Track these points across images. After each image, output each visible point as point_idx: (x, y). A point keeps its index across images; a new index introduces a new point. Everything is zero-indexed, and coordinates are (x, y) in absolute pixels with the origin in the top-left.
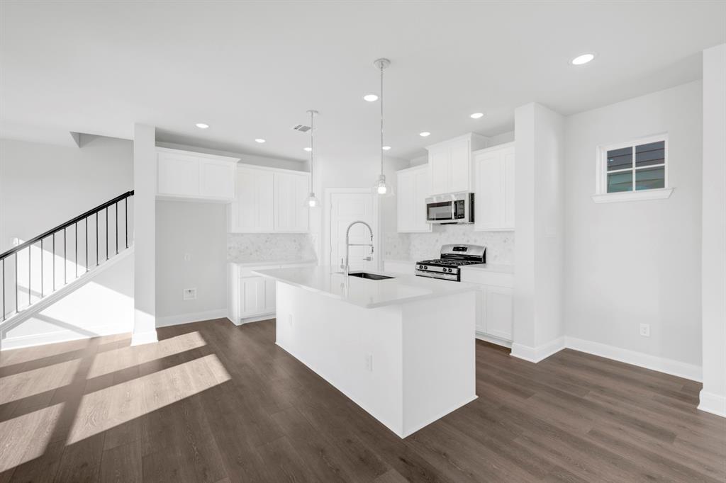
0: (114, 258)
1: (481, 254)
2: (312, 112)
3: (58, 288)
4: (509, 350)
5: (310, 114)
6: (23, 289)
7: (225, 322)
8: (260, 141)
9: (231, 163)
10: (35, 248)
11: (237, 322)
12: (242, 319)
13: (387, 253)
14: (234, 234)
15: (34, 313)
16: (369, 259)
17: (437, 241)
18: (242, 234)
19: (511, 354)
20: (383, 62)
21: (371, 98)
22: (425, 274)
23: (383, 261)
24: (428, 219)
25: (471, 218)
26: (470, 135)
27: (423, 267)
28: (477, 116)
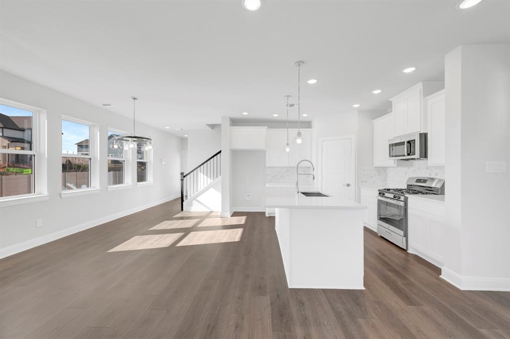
1: (439, 186)
2: (287, 96)
5: (286, 98)
8: (275, 115)
9: (263, 130)
11: (267, 215)
12: (269, 214)
13: (363, 182)
14: (269, 167)
15: (195, 198)
16: (348, 185)
17: (406, 174)
18: (274, 167)
19: (440, 276)
20: (300, 63)
21: (312, 82)
22: (383, 199)
23: (360, 188)
24: (390, 156)
25: (424, 154)
26: (421, 83)
27: (381, 193)
28: (409, 70)
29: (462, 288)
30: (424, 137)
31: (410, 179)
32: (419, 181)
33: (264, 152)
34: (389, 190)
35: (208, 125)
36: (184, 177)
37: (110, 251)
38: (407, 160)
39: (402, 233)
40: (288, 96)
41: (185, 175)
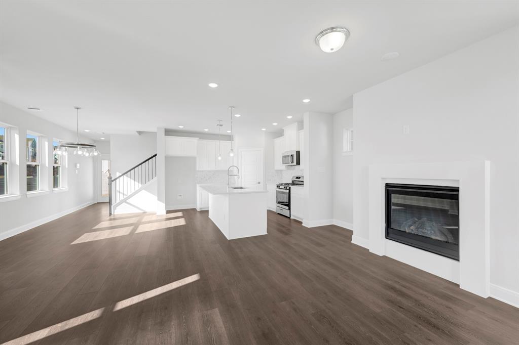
0: (151, 181)
3: (136, 190)
4: (301, 223)
5: (218, 121)
6: (121, 193)
7: (194, 210)
8: (206, 130)
9: (195, 140)
10: (125, 176)
11: (198, 210)
13: (268, 180)
14: (199, 171)
15: (124, 201)
16: (259, 183)
18: (202, 171)
19: (302, 225)
21: (238, 116)
22: (279, 190)
23: (266, 184)
24: (283, 163)
25: (298, 163)
26: (296, 124)
27: (278, 187)
28: (289, 117)
29: (309, 227)
30: (298, 153)
31: (294, 177)
32: (297, 178)
33: (194, 158)
34: (282, 184)
35: (137, 132)
36: (113, 181)
37: (72, 244)
38: (291, 166)
39: (287, 208)
40: (220, 121)
41: (113, 179)
